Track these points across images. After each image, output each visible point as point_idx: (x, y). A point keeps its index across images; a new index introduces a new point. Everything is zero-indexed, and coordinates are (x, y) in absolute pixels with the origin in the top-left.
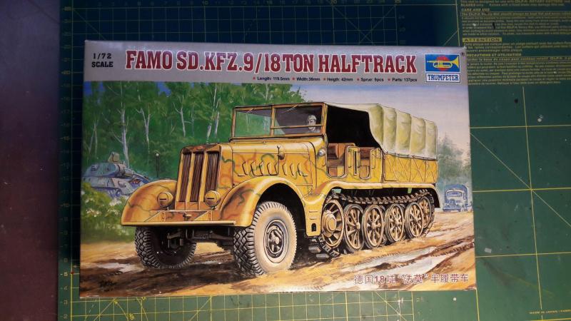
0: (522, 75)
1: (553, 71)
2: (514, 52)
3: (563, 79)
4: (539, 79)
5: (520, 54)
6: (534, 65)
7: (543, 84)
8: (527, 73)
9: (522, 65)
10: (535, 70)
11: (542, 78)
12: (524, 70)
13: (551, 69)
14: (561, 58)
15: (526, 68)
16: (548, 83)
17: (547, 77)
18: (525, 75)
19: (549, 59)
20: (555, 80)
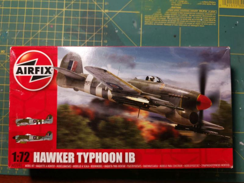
0: (180, 20)
1: (200, 19)
2: (176, 6)
3: (206, 24)
4: (190, 24)
5: (180, 8)
6: (188, 15)
7: (193, 27)
8: (183, 19)
9: (181, 14)
10: (188, 17)
11: (193, 23)
12: (182, 17)
13: (199, 18)
14: (206, 11)
15: (183, 16)
16: (196, 26)
17: (196, 22)
18: (182, 20)
19: (198, 11)
20: (201, 25)
